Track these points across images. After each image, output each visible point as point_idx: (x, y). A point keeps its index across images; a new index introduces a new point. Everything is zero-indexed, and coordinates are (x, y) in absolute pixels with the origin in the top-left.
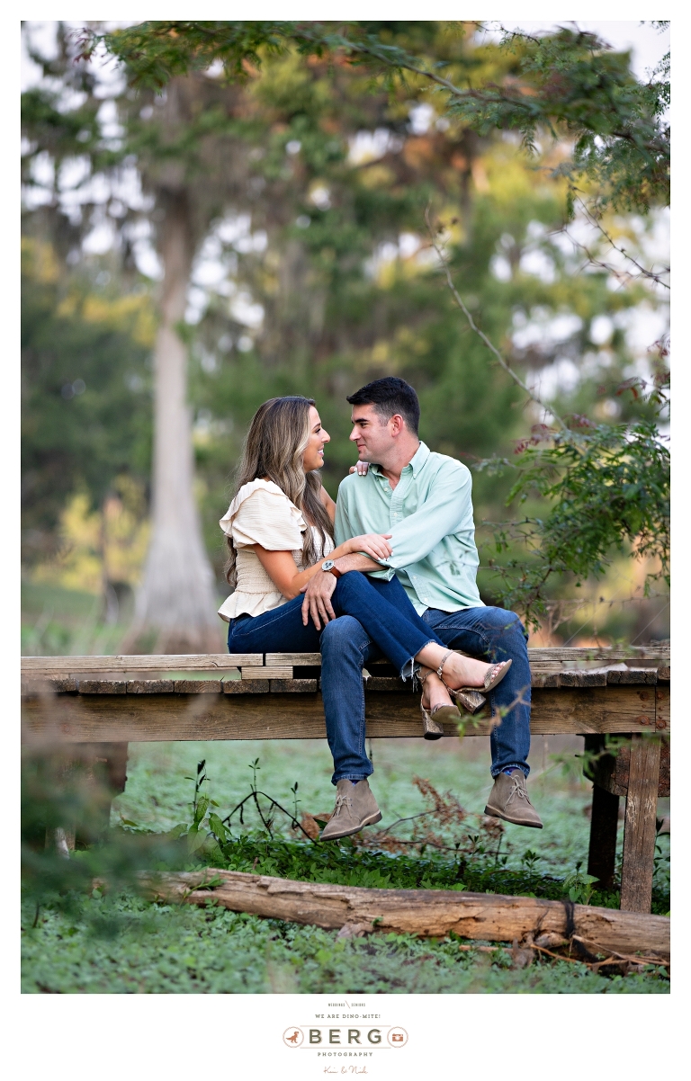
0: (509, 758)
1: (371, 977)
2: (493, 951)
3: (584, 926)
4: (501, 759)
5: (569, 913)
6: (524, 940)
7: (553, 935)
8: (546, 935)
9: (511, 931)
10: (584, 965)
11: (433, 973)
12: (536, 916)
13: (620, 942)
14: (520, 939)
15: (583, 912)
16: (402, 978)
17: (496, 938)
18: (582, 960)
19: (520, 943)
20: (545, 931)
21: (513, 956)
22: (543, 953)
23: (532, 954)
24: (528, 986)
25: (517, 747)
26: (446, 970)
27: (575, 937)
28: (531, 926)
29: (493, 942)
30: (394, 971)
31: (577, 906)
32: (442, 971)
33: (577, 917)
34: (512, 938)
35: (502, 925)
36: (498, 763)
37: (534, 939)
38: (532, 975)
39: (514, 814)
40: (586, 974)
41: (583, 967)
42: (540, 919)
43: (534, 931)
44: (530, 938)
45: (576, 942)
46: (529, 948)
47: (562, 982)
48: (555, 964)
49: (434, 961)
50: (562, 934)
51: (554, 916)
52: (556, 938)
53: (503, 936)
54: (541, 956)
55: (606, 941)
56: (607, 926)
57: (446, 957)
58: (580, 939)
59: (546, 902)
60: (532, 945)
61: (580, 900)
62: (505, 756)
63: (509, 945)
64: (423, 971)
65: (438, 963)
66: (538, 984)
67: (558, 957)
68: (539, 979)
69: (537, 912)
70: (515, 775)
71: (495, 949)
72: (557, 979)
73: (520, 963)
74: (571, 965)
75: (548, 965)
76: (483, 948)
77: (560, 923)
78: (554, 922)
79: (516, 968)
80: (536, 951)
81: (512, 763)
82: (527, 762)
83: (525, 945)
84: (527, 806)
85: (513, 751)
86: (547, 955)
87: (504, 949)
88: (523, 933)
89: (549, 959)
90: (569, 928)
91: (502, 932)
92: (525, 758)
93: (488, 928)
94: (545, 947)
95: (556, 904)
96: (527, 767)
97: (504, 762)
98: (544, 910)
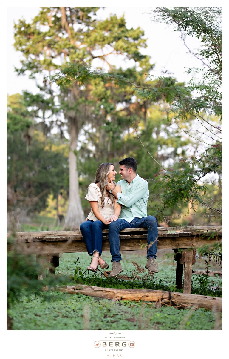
0: (151, 254)
1: (119, 311)
2: (151, 304)
3: (174, 297)
4: (149, 254)
5: (170, 294)
6: (159, 301)
7: (166, 300)
8: (164, 300)
9: (155, 299)
10: (174, 307)
11: (135, 310)
12: (162, 295)
13: (183, 301)
14: (158, 301)
15: (174, 294)
16: (127, 311)
17: (151, 301)
18: (173, 306)
19: (158, 302)
20: (164, 299)
21: (156, 305)
22: (164, 304)
23: (161, 304)
24: (159, 312)
25: (153, 251)
26: (139, 309)
27: (172, 300)
28: (160, 297)
29: (151, 302)
30: (125, 309)
31: (172, 292)
32: (138, 309)
33: (172, 295)
34: (156, 301)
35: (153, 297)
36: (148, 255)
37: (161, 301)
38: (161, 310)
39: (151, 269)
40: (174, 309)
41: (173, 308)
42: (163, 296)
43: (161, 299)
44: (160, 300)
45: (172, 301)
46: (160, 303)
47: (168, 311)
48: (167, 307)
49: (136, 307)
50: (168, 299)
51: (166, 295)
52: (167, 300)
53: (153, 300)
54: (163, 305)
55: (179, 301)
56: (179, 297)
57: (139, 306)
58: (173, 300)
59: (164, 291)
60: (161, 302)
61: (173, 291)
62: (150, 253)
63: (155, 302)
64: (133, 309)
65: (137, 307)
66: (162, 312)
67: (167, 305)
68: (162, 311)
69: (162, 294)
70: (152, 259)
71: (151, 303)
72: (167, 310)
73: (158, 307)
74: (171, 307)
75: (165, 307)
76: (148, 303)
77: (168, 296)
78: (166, 296)
79: (157, 308)
80: (162, 304)
81: (152, 255)
82: (156, 255)
83: (159, 302)
84: (154, 267)
85: (152, 252)
86: (164, 305)
87: (154, 304)
88: (158, 299)
89: (165, 306)
90: (170, 298)
91: (153, 299)
92: (155, 254)
93: (149, 298)
94: (164, 303)
95: (167, 292)
96: (156, 256)
97: (150, 255)
98: (164, 293)
